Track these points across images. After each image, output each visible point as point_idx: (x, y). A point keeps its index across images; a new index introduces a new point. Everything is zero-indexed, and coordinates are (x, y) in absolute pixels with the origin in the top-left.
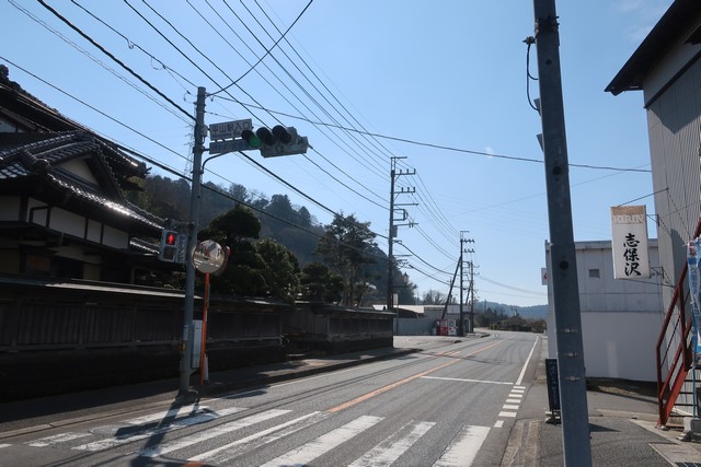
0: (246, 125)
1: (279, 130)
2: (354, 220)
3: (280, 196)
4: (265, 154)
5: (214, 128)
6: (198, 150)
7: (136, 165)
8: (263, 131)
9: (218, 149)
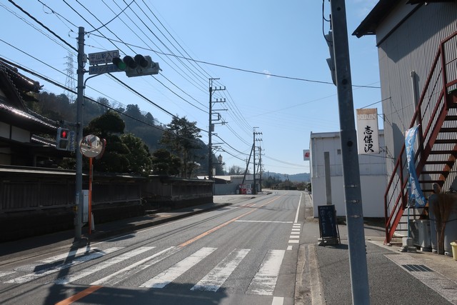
0: (115, 55)
1: (139, 57)
2: (186, 120)
3: (133, 106)
4: (129, 75)
5: (92, 56)
6: (81, 72)
7: (32, 83)
8: (127, 58)
9: (95, 71)
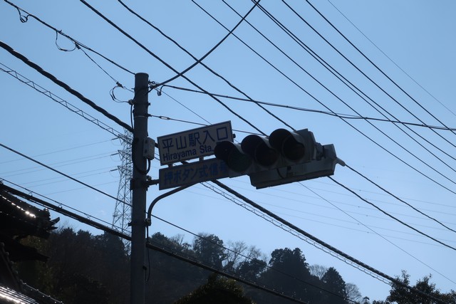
0: (222, 134)
1: (280, 135)
2: (429, 289)
4: (259, 183)
5: (166, 142)
6: (139, 183)
7: (32, 215)
8: (252, 140)
9: (175, 180)
